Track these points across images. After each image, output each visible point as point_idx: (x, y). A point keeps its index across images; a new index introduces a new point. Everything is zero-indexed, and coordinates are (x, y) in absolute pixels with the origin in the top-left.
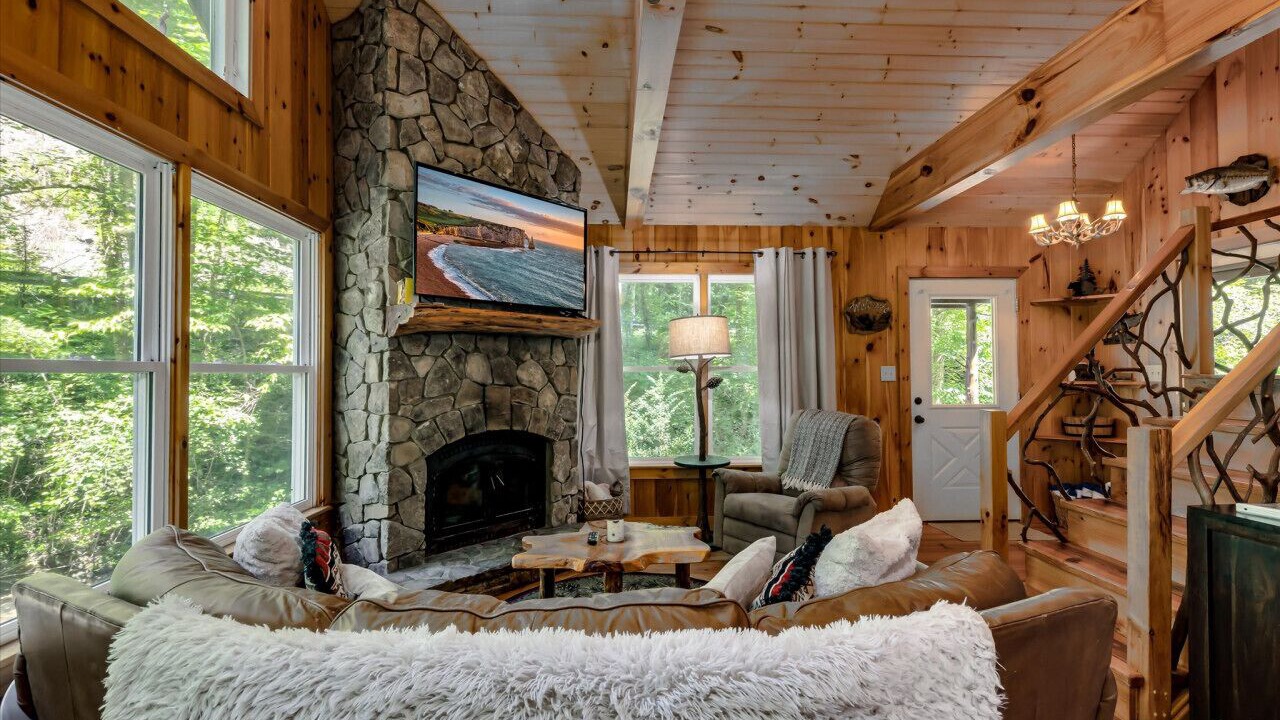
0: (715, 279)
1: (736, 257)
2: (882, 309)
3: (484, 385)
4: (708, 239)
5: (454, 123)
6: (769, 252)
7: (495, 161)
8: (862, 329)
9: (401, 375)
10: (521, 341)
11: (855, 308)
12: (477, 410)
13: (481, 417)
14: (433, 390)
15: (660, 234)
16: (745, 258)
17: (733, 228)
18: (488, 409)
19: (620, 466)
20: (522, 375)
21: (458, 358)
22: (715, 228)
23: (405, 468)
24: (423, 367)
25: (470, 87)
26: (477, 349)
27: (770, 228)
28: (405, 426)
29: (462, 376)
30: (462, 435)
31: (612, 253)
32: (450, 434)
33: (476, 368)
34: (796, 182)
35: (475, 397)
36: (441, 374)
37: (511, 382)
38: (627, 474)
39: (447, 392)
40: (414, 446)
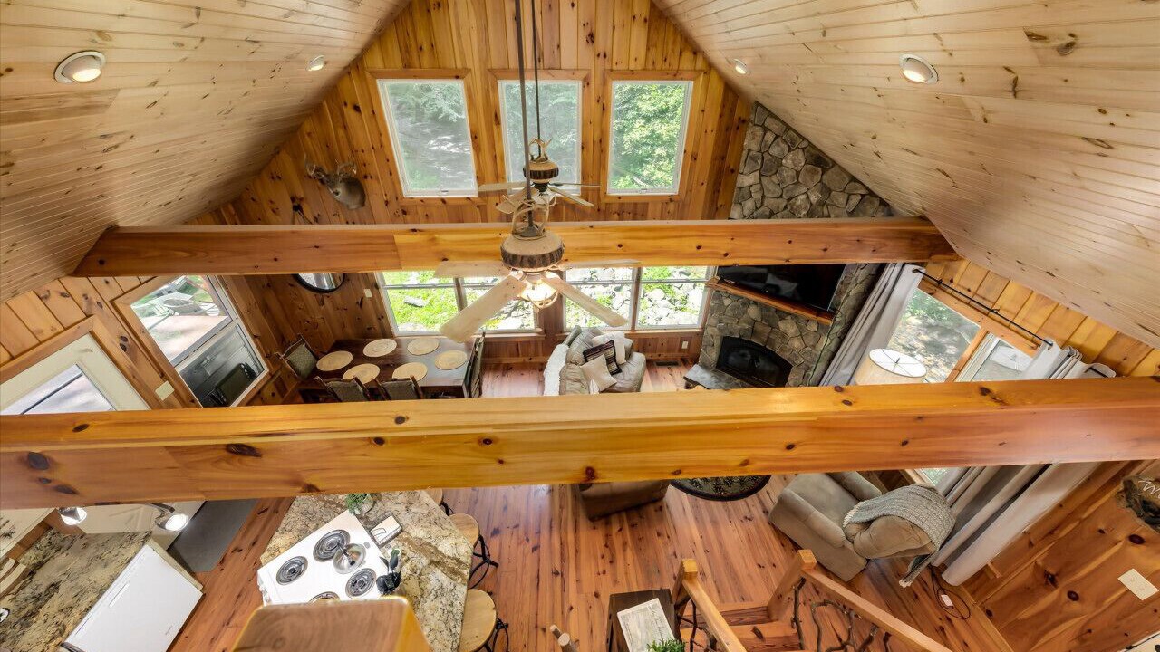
3: (756, 321)
5: (771, 187)
7: (795, 207)
12: (748, 330)
13: (749, 334)
14: (729, 313)
18: (754, 332)
20: (781, 325)
21: (744, 304)
24: (727, 302)
25: (790, 162)
26: (755, 304)
28: (714, 321)
29: (745, 312)
30: (738, 336)
31: (915, 271)
32: (733, 333)
33: (753, 312)
35: (748, 324)
37: (773, 326)
40: (716, 330)
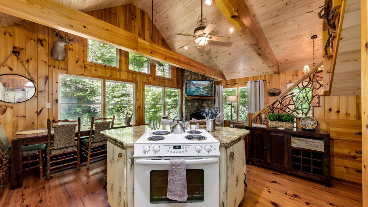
0: (240, 88)
1: (244, 84)
2: (278, 91)
3: (197, 106)
4: (239, 81)
6: (249, 82)
8: (273, 96)
9: (186, 105)
10: (203, 101)
11: (271, 91)
13: (197, 110)
14: (190, 107)
15: (230, 81)
16: (245, 83)
17: (243, 78)
19: (223, 120)
20: (203, 105)
21: (194, 103)
22: (240, 79)
23: (187, 116)
24: (189, 104)
26: (196, 102)
27: (251, 77)
28: (187, 111)
29: (194, 105)
30: (194, 113)
31: (221, 85)
32: (193, 112)
33: (196, 104)
34: (252, 69)
35: (196, 108)
36: (191, 105)
37: (202, 106)
38: (224, 121)
39: (192, 107)
40: (188, 113)
